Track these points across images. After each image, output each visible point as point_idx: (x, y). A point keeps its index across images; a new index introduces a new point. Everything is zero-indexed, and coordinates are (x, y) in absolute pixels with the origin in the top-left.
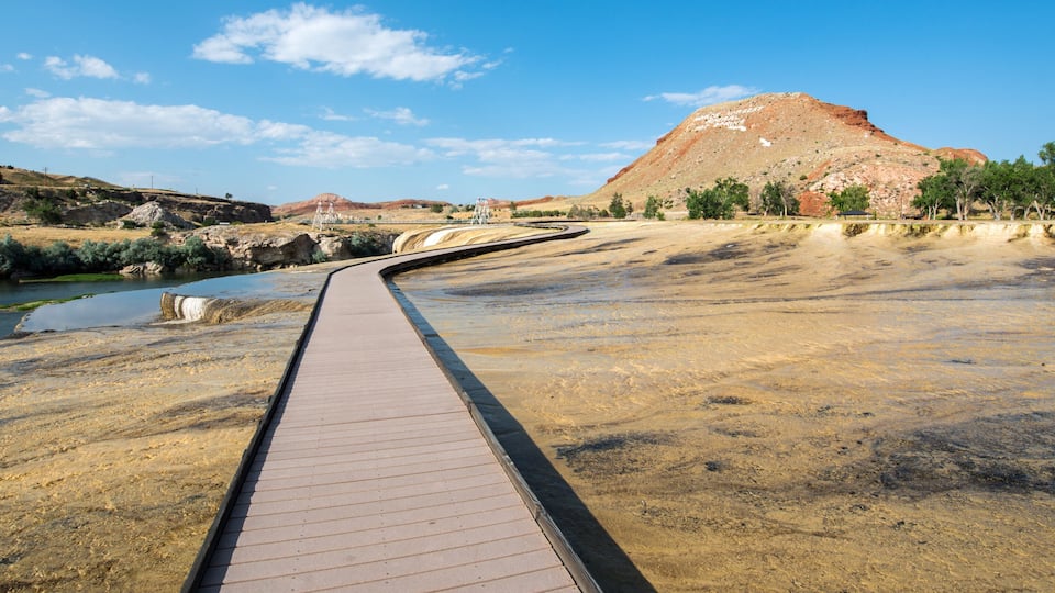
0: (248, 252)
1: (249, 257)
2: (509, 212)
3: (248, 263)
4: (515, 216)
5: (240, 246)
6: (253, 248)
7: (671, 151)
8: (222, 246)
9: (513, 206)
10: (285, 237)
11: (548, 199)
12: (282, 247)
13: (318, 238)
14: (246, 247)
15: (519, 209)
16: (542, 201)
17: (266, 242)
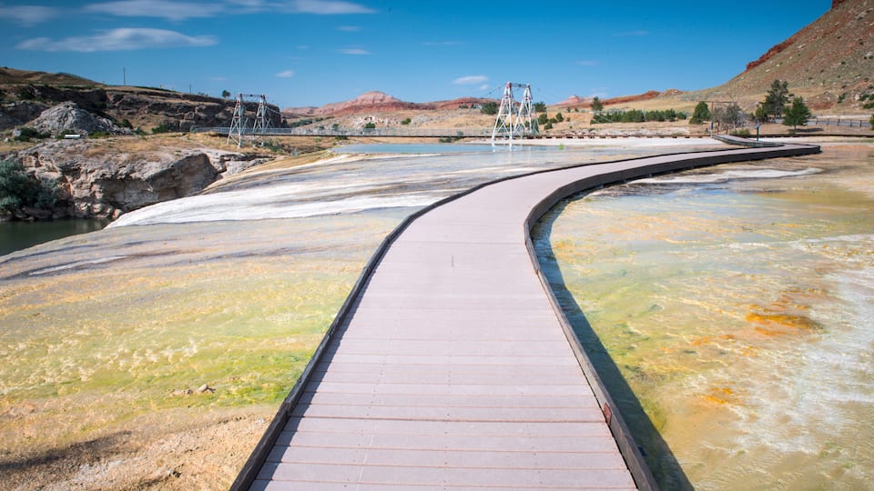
0: (96, 188)
1: (99, 196)
2: (591, 113)
3: (98, 207)
4: (598, 119)
5: (82, 178)
6: (103, 181)
7: (863, 14)
8: (56, 175)
9: (597, 105)
10: (158, 160)
11: (652, 95)
12: (153, 179)
13: (222, 161)
14: (92, 178)
15: (607, 109)
16: (642, 97)
17: (123, 171)
